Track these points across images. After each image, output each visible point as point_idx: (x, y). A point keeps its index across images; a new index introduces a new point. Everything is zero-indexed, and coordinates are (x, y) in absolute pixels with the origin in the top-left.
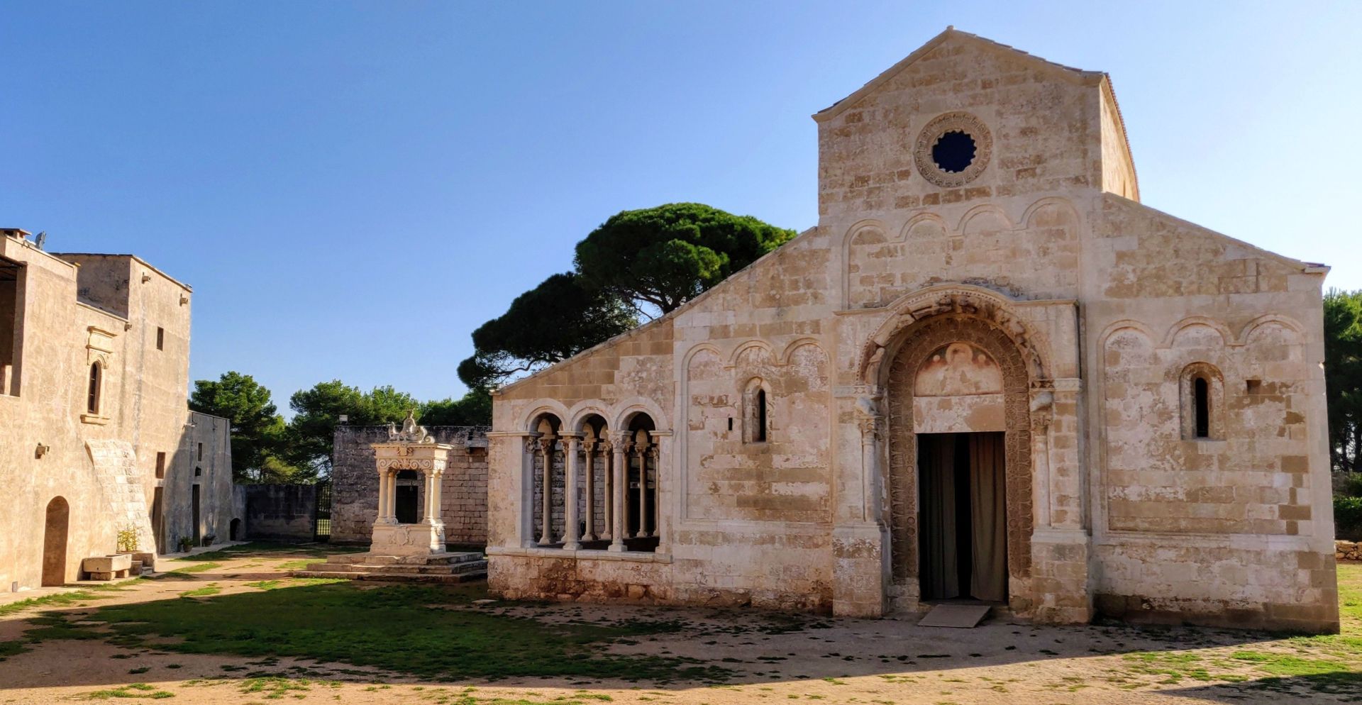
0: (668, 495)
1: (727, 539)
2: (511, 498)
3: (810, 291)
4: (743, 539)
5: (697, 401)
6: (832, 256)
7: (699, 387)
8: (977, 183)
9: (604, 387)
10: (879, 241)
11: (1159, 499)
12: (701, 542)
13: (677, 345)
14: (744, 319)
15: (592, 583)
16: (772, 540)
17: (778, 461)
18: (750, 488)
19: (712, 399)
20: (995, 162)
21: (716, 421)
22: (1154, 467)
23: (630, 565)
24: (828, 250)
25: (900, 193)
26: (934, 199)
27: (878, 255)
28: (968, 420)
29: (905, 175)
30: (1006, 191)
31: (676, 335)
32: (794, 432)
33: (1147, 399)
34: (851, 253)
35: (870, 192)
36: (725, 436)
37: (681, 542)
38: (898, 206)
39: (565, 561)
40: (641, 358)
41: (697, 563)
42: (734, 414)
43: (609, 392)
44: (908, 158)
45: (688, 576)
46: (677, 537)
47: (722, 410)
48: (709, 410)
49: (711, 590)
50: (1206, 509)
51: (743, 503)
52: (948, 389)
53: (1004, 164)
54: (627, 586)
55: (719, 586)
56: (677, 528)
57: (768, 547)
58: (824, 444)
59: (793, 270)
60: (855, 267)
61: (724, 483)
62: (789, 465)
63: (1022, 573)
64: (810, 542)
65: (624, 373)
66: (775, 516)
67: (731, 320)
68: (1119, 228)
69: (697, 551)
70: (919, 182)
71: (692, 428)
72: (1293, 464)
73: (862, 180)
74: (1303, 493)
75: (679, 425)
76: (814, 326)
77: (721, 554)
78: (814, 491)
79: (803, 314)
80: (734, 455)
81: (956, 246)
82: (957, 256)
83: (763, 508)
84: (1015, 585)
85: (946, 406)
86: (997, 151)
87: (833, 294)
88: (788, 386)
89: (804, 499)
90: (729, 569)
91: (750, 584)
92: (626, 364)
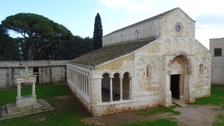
0: (134, 89)
1: (144, 96)
3: (159, 50)
4: (147, 96)
5: (138, 70)
6: (162, 44)
7: (139, 67)
8: (181, 35)
9: (120, 67)
11: (197, 82)
12: (140, 97)
13: (135, 59)
14: (148, 54)
15: (118, 109)
16: (152, 95)
17: (152, 81)
18: (147, 86)
19: (141, 69)
20: (184, 32)
21: (142, 74)
22: (197, 78)
24: (162, 43)
25: (172, 34)
26: (176, 36)
27: (168, 45)
28: (177, 72)
29: (173, 31)
30: (185, 37)
31: (135, 56)
32: (155, 75)
33: (197, 69)
34: (165, 44)
35: (168, 33)
36: (143, 77)
37: (136, 98)
38: (172, 37)
40: (128, 61)
41: (139, 101)
42: (145, 72)
44: (173, 29)
45: (138, 104)
46: (135, 97)
47: (143, 71)
48: (140, 72)
50: (200, 84)
51: (146, 89)
52: (175, 67)
53: (185, 32)
54: (126, 108)
55: (143, 105)
56: (135, 95)
58: (159, 77)
59: (156, 46)
60: (165, 46)
61: (143, 85)
62: (154, 81)
63: (182, 95)
64: (157, 94)
65: (124, 64)
66: (151, 91)
67: (145, 54)
68: (196, 45)
69: (139, 99)
70: (174, 33)
71: (137, 75)
72: (208, 77)
73: (167, 31)
74: (208, 80)
75: (135, 75)
76: (159, 56)
77: (143, 99)
78: (157, 85)
79: (157, 54)
80: (145, 80)
81: (178, 44)
82: (178, 46)
83: (149, 89)
84: (181, 97)
85: (175, 70)
86: (185, 30)
87: (162, 51)
88: (154, 67)
89: (156, 87)
90: (144, 101)
91: (148, 103)
92: (125, 62)
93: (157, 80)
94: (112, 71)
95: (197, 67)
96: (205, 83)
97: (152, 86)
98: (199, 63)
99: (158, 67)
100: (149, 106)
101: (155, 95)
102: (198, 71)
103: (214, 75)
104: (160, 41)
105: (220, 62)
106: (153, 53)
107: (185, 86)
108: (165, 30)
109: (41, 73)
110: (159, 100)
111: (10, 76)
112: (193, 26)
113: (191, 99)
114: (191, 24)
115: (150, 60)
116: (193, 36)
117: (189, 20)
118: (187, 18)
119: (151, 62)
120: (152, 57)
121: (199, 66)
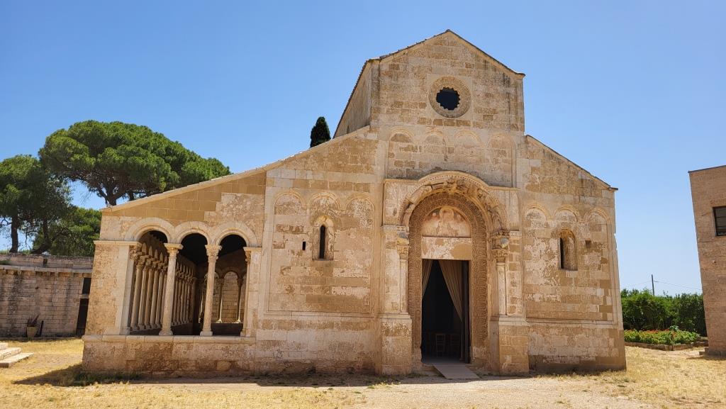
0: (255, 294)
1: (299, 325)
2: (114, 294)
3: (364, 165)
4: (311, 325)
5: (280, 228)
6: (379, 146)
7: (283, 219)
8: (463, 118)
9: (207, 213)
10: (407, 142)
11: (549, 300)
12: (279, 328)
13: (269, 189)
14: (320, 177)
15: (185, 361)
16: (331, 325)
17: (336, 272)
18: (316, 291)
19: (291, 228)
20: (472, 108)
21: (294, 243)
22: (547, 284)
23: (220, 346)
24: (377, 142)
25: (420, 115)
26: (439, 122)
27: (406, 149)
28: (452, 252)
29: (423, 106)
30: (477, 125)
31: (268, 182)
32: (349, 254)
33: (543, 246)
34: (390, 146)
35: (404, 111)
36: (299, 254)
37: (264, 328)
38: (419, 122)
39: (162, 345)
40: (239, 195)
41: (275, 343)
42: (307, 240)
43: (210, 217)
44: (426, 96)
45: (268, 353)
46: (260, 324)
47: (298, 236)
48: (289, 236)
49: (286, 362)
50: (569, 307)
51: (310, 300)
52: (440, 233)
53: (478, 110)
54: (216, 362)
55: (291, 358)
56: (261, 317)
57: (328, 330)
58: (368, 262)
59: (355, 150)
60: (391, 155)
61: (297, 286)
62: (344, 275)
63: (479, 345)
64: (357, 327)
65: (225, 204)
66: (334, 309)
67: (310, 176)
68: (532, 155)
69: (277, 335)
70: (431, 111)
71: (276, 247)
73: (399, 104)
74: (608, 299)
75: (267, 244)
76: (366, 187)
77: (294, 336)
78: (360, 292)
79: (360, 178)
80: (306, 267)
81: (451, 151)
82: (451, 157)
83: (325, 303)
84: (476, 351)
85: (440, 243)
86: (474, 103)
87: (379, 169)
88: (347, 222)
89: (353, 298)
90: (299, 346)
91: (314, 357)
92: (227, 199)
93: (358, 271)
95: (545, 240)
96: (594, 308)
97: (338, 291)
98: (554, 224)
99: (364, 224)
100: (319, 367)
101: (346, 326)
102: (551, 256)
104: (372, 136)
106: (339, 175)
108: (391, 101)
110: (365, 350)
112: (512, 90)
113: (509, 358)
114: (506, 82)
115: (327, 198)
116: (517, 124)
117: (495, 69)
118: (485, 62)
119: (334, 207)
120: (335, 187)
121: (553, 235)
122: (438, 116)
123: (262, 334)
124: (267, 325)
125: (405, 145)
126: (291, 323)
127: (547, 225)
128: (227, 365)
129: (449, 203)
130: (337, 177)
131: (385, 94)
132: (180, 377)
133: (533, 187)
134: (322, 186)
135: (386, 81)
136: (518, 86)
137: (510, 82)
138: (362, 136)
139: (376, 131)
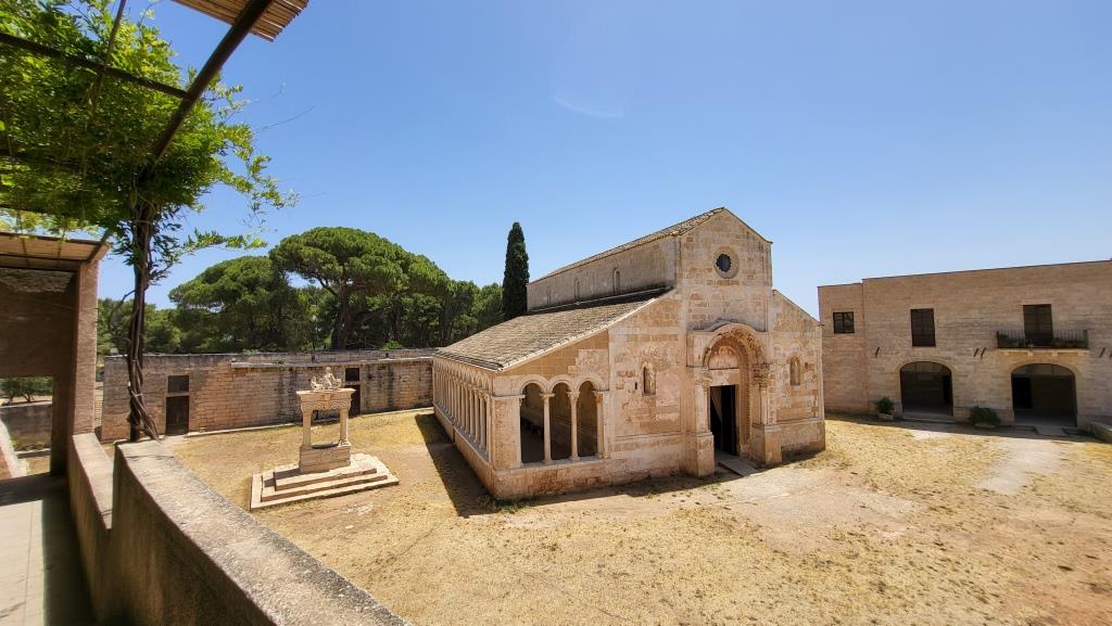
1: (638, 446)
3: (674, 320)
4: (644, 445)
5: (619, 374)
6: (683, 304)
7: (622, 367)
8: (734, 279)
9: (570, 367)
10: (699, 299)
11: (787, 408)
12: (626, 450)
13: (611, 344)
14: (645, 332)
16: (658, 443)
17: (658, 403)
18: (646, 418)
19: (627, 373)
20: (740, 271)
21: (629, 385)
22: (783, 397)
24: (681, 301)
25: (708, 278)
26: (720, 283)
27: (699, 305)
28: (728, 380)
29: (710, 270)
30: (744, 284)
31: (610, 338)
32: (666, 389)
33: (782, 370)
34: (690, 303)
35: (698, 275)
36: (634, 392)
37: (615, 451)
38: (709, 284)
39: (549, 472)
40: (590, 350)
41: (624, 461)
42: (638, 381)
43: (572, 370)
44: (711, 263)
45: (620, 468)
46: (614, 448)
47: (632, 379)
48: (626, 379)
49: (632, 473)
51: (642, 426)
52: (720, 366)
53: (744, 272)
54: (586, 479)
56: (613, 443)
57: (656, 447)
58: (678, 394)
59: (667, 309)
60: (690, 310)
61: (633, 416)
62: (663, 405)
63: (745, 442)
64: (675, 442)
65: (581, 359)
66: (658, 432)
67: (638, 332)
68: (777, 304)
69: (623, 454)
70: (714, 275)
71: (617, 388)
72: (815, 392)
73: (694, 270)
75: (612, 388)
76: (676, 337)
77: (635, 454)
78: (673, 416)
79: (671, 331)
80: (638, 402)
81: (727, 304)
82: (728, 309)
83: (652, 427)
84: (743, 448)
85: (720, 374)
86: (742, 267)
87: (683, 323)
88: (663, 365)
89: (670, 421)
90: (639, 461)
91: (649, 467)
92: (582, 354)
93: (672, 401)
94: (549, 378)
95: (783, 366)
96: (809, 410)
97: (660, 417)
98: (788, 354)
99: (675, 366)
100: (653, 473)
101: (667, 442)
102: (786, 376)
103: (838, 386)
104: (678, 297)
105: (851, 349)
106: (657, 329)
107: (751, 417)
108: (689, 268)
109: (365, 382)
110: (680, 458)
111: (286, 391)
112: (764, 255)
113: (770, 454)
114: (761, 248)
115: (649, 347)
116: (768, 282)
117: (754, 238)
118: (748, 233)
119: (655, 353)
120: (656, 339)
121: (787, 361)
122: (720, 278)
123: (615, 455)
124: (618, 449)
125: (699, 302)
126: (632, 444)
127: (784, 355)
128: (593, 480)
129: (726, 344)
130: (657, 331)
131: (684, 262)
132: (564, 494)
133: (777, 329)
134: (646, 339)
135: (685, 251)
136: (768, 252)
137: (763, 247)
138: (671, 297)
139: (681, 293)
